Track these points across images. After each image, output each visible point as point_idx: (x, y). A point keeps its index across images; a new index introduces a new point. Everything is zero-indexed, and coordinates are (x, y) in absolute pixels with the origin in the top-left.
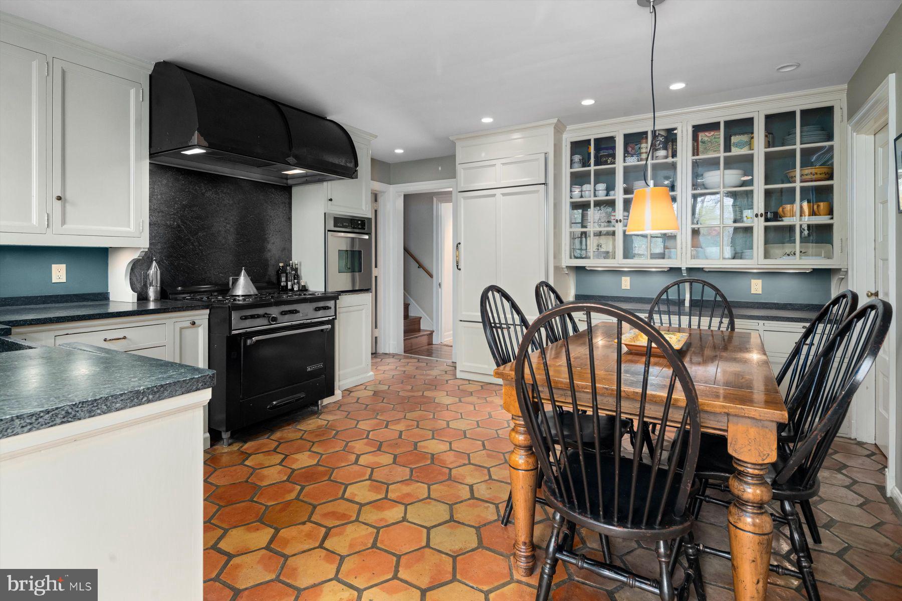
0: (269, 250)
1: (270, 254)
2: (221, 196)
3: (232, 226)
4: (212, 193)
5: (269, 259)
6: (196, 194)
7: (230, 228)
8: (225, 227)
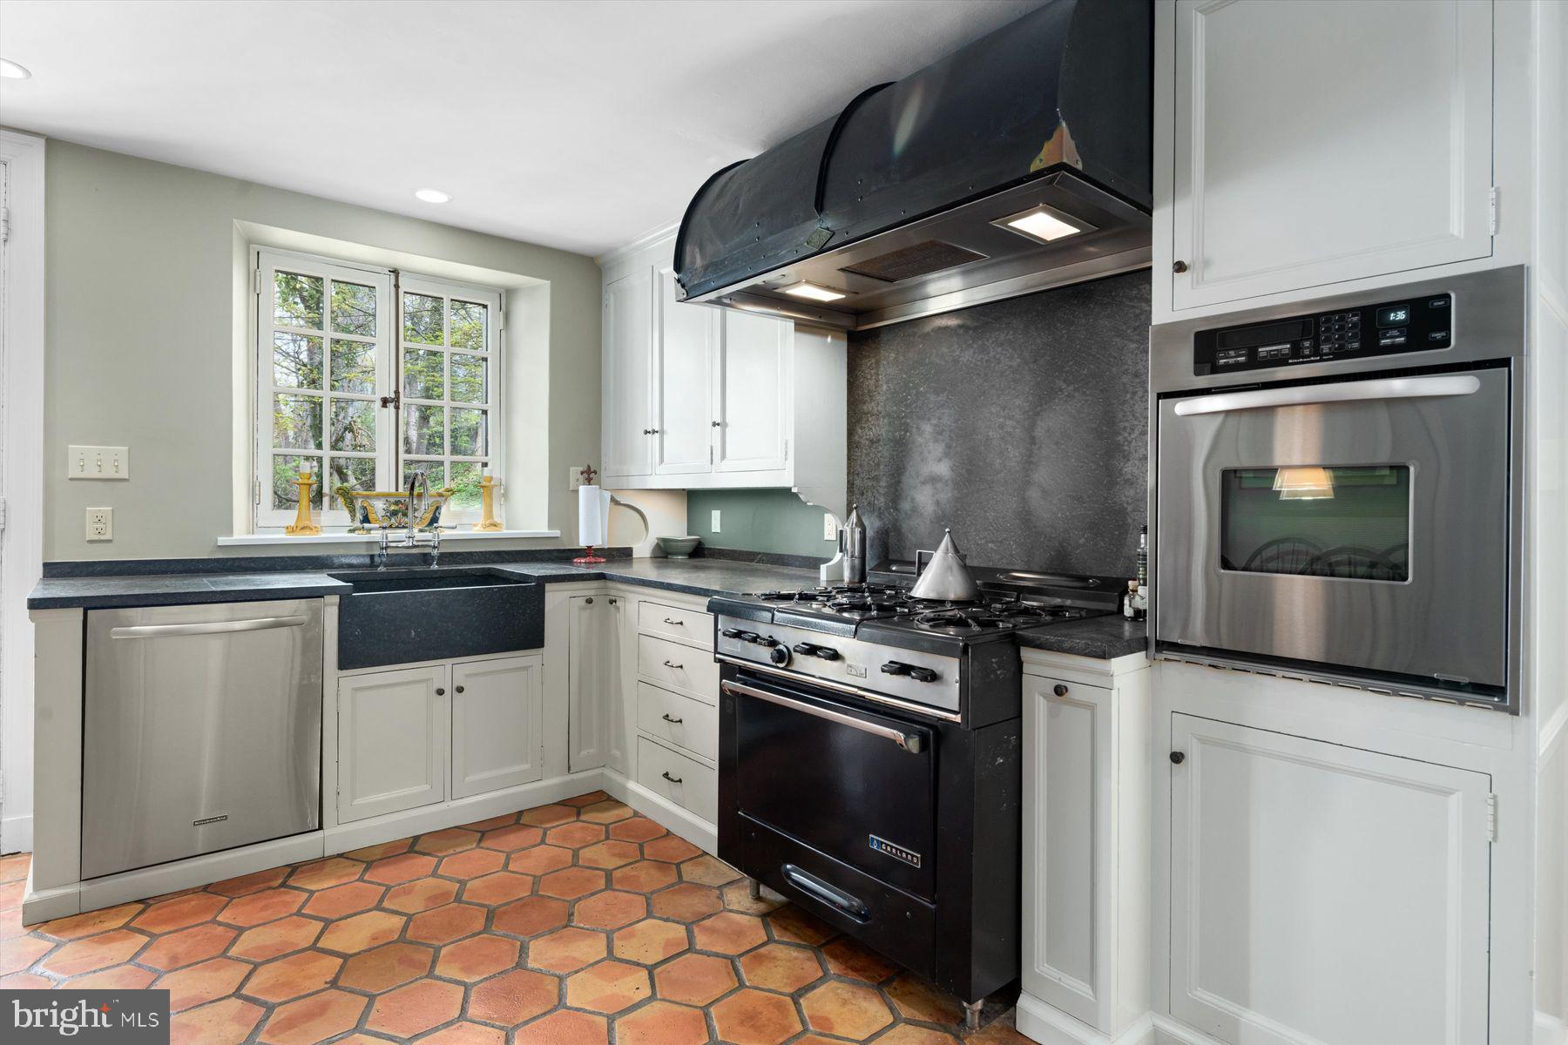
0: (1127, 481)
1: (1132, 492)
2: (992, 354)
3: (1018, 422)
4: (974, 353)
5: (1130, 509)
6: (943, 363)
7: (1014, 428)
8: (1002, 427)
